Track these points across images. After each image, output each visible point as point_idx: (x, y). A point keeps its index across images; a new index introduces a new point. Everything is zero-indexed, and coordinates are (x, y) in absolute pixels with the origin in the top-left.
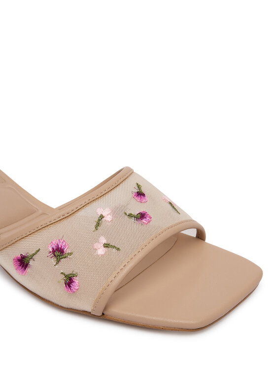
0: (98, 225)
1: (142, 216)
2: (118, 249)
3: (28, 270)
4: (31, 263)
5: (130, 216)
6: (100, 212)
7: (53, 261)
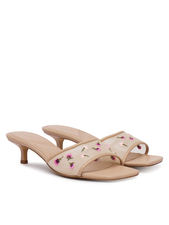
0: (83, 150)
1: (98, 149)
2: (88, 156)
3: (59, 164)
4: (60, 161)
5: (94, 148)
6: (84, 146)
7: (67, 159)
